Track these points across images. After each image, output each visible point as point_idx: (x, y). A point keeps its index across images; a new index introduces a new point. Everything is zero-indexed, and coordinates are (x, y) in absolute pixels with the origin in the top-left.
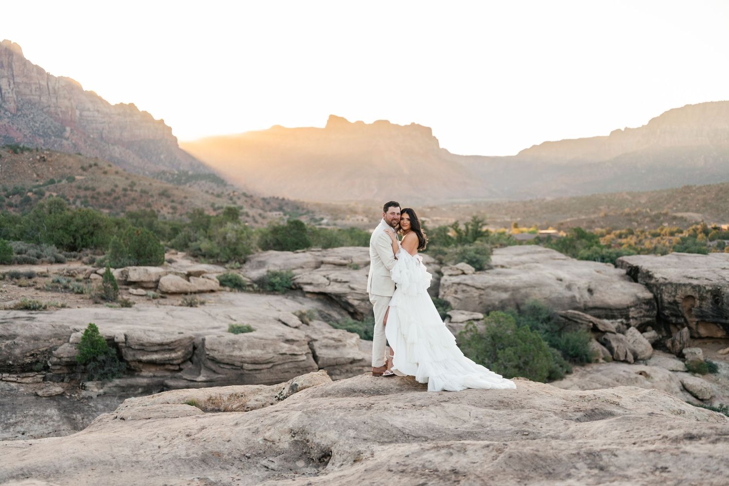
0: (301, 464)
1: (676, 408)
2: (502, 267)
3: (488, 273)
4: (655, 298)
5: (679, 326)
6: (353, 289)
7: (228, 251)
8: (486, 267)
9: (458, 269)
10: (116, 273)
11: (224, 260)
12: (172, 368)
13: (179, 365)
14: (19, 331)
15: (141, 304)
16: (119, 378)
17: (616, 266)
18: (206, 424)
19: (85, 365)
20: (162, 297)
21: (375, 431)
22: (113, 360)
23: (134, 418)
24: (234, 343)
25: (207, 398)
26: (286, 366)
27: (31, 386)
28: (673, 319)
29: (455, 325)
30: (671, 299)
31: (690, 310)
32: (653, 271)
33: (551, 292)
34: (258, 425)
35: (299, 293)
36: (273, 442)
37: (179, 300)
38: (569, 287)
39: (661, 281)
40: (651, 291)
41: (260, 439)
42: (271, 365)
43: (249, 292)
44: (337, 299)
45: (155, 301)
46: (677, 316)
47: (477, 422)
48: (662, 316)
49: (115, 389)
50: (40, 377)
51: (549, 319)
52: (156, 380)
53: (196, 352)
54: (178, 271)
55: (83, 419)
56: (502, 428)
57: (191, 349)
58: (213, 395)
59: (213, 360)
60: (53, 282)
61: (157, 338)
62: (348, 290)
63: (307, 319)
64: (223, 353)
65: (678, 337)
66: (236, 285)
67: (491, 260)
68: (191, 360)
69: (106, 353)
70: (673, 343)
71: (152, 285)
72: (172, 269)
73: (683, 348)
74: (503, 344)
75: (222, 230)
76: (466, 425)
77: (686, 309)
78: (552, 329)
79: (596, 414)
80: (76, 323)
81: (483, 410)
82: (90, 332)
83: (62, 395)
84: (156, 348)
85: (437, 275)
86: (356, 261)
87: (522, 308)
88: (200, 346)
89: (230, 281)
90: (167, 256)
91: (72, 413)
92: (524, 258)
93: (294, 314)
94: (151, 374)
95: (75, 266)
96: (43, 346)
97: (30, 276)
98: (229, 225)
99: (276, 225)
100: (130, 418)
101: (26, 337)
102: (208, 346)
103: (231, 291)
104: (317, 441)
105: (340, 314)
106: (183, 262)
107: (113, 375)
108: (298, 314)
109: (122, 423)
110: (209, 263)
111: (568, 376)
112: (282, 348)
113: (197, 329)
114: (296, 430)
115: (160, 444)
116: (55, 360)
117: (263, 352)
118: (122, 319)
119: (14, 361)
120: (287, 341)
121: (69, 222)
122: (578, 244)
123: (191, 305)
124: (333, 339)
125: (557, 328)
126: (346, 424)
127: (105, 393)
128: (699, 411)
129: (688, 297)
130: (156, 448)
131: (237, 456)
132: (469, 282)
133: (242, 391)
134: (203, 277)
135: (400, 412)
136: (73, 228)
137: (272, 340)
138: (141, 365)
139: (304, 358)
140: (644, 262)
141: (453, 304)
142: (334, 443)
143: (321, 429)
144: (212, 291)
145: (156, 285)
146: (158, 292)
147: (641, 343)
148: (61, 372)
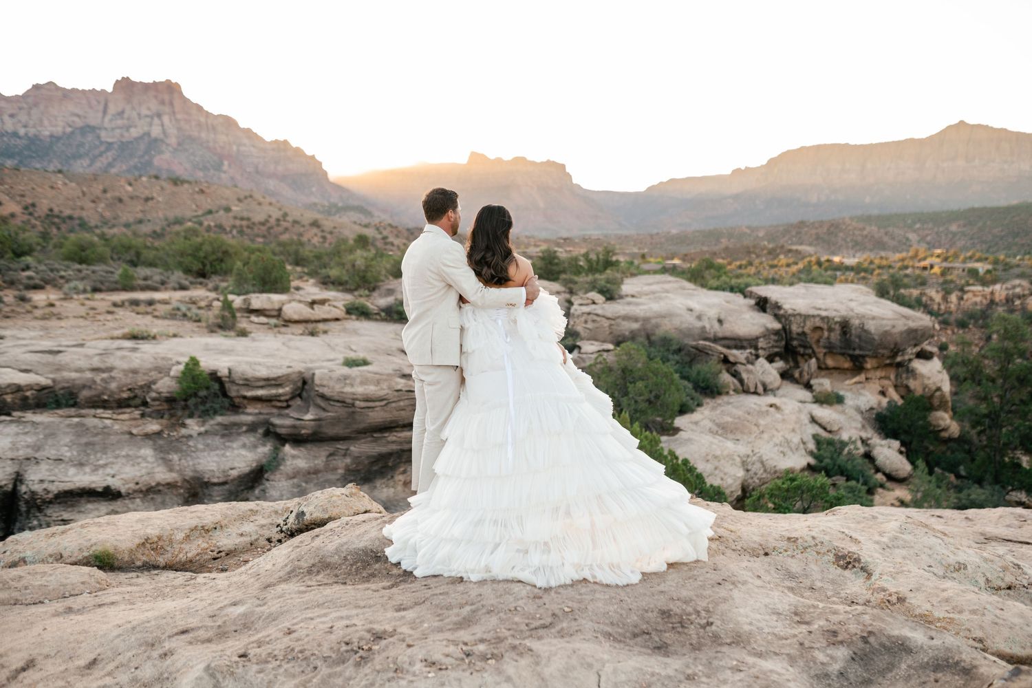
2: (633, 296)
3: (619, 303)
4: (784, 328)
5: (806, 357)
7: (357, 279)
8: (616, 297)
9: (588, 298)
10: (237, 301)
11: (353, 287)
12: (279, 404)
13: (287, 401)
14: (118, 363)
15: (259, 333)
16: (221, 415)
17: (745, 297)
19: (186, 400)
20: (284, 326)
22: (216, 395)
24: (346, 378)
26: (402, 403)
27: (127, 423)
28: (801, 350)
29: (584, 356)
30: (800, 330)
31: (818, 341)
32: (781, 302)
33: (681, 323)
38: (699, 318)
39: (790, 312)
40: (780, 322)
42: (385, 402)
43: (376, 320)
45: (276, 330)
46: (805, 347)
48: (790, 347)
49: (217, 427)
50: (137, 413)
51: (680, 350)
52: (262, 417)
53: (306, 387)
54: (302, 299)
55: (180, 460)
57: (300, 384)
59: (323, 396)
60: (173, 309)
61: (263, 372)
64: (333, 388)
65: (806, 368)
66: (363, 313)
67: (621, 289)
68: (300, 396)
69: (208, 388)
70: (801, 374)
71: (275, 313)
72: (298, 297)
73: (811, 378)
74: (633, 378)
75: (352, 257)
77: (814, 340)
78: (683, 360)
80: (179, 355)
82: (191, 366)
83: (159, 434)
84: (261, 383)
85: (567, 304)
87: (653, 338)
88: (310, 381)
89: (357, 309)
90: (294, 284)
91: (168, 453)
92: (654, 287)
94: (257, 411)
95: (199, 293)
96: (141, 380)
97: (151, 303)
98: (359, 252)
101: (124, 371)
102: (317, 381)
103: (357, 319)
106: (311, 290)
107: (215, 413)
110: (338, 291)
111: (699, 409)
112: (397, 383)
113: (312, 361)
116: (154, 395)
117: (376, 388)
118: (232, 351)
119: (109, 396)
120: (404, 376)
121: (198, 248)
122: (707, 274)
123: (313, 334)
125: (687, 359)
127: (206, 432)
129: (817, 329)
132: (600, 312)
134: (330, 305)
136: (202, 254)
137: (388, 375)
138: (245, 402)
140: (773, 292)
141: (583, 334)
144: (337, 320)
145: (278, 313)
146: (279, 320)
147: (770, 374)
148: (160, 408)
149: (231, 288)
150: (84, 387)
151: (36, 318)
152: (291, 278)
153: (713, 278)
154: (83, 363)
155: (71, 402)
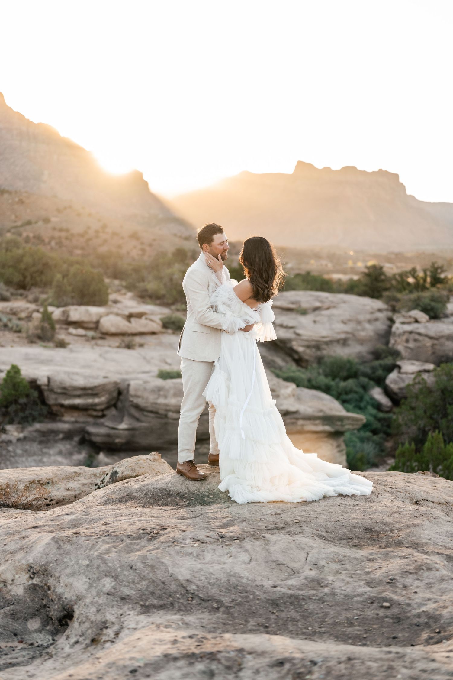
3: (444, 322)
6: (298, 335)
8: (441, 315)
9: (410, 317)
37: (116, 341)
44: (281, 345)
54: (120, 312)
62: (293, 336)
66: (179, 327)
67: (447, 308)
72: (115, 310)
85: (389, 323)
86: (304, 305)
89: (173, 323)
90: (112, 297)
105: (284, 360)
132: (422, 331)
134: (146, 319)
141: (404, 353)
149: (50, 300)
152: (109, 291)
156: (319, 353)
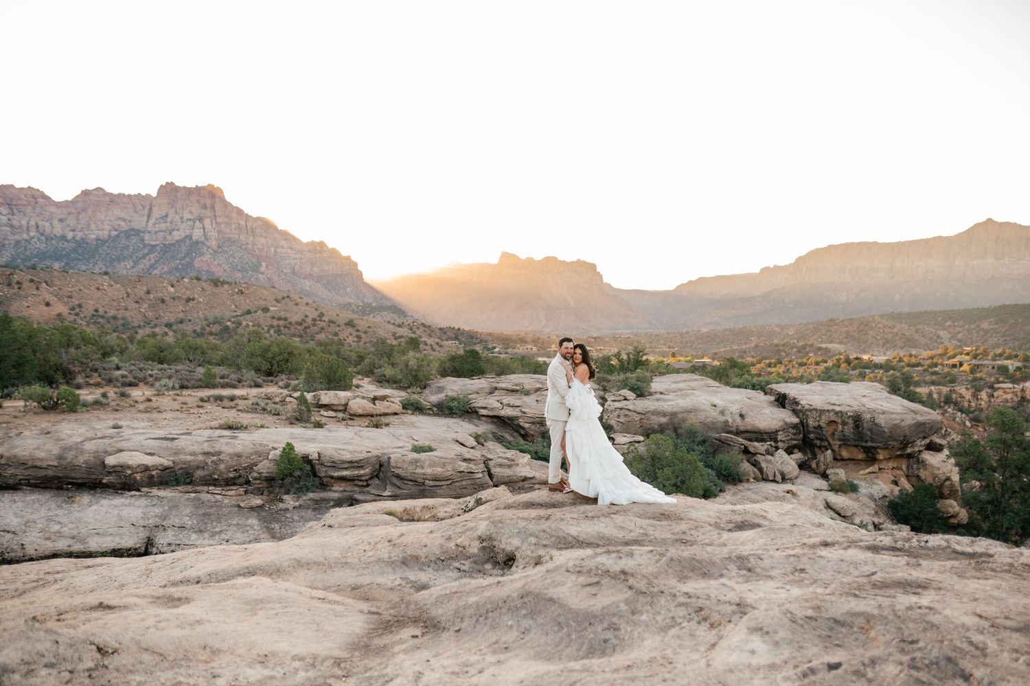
0: (488, 566)
1: (817, 521)
2: (661, 393)
3: (648, 399)
4: (801, 422)
5: (823, 449)
6: (524, 413)
7: (410, 377)
8: (646, 394)
9: (620, 395)
10: (309, 396)
11: (406, 385)
12: (360, 483)
13: (367, 481)
14: (224, 448)
15: (332, 426)
16: (313, 492)
17: (766, 394)
18: (405, 532)
19: (282, 479)
20: (351, 419)
21: (553, 538)
22: (308, 476)
23: (341, 526)
24: (417, 461)
25: (402, 510)
26: (464, 483)
27: (235, 498)
28: (818, 443)
30: (816, 424)
31: (833, 434)
32: (799, 398)
33: (706, 417)
34: (450, 533)
35: (474, 416)
36: (464, 548)
37: (366, 421)
38: (722, 413)
39: (807, 407)
40: (798, 417)
41: (452, 545)
42: (450, 482)
43: (429, 415)
44: (509, 422)
45: (344, 422)
46: (821, 440)
47: (642, 531)
48: (808, 440)
49: (309, 502)
50: (242, 490)
51: (704, 441)
52: (346, 494)
53: (382, 469)
54: (365, 395)
55: (281, 529)
56: (663, 537)
57: (377, 466)
58: (408, 507)
59: (398, 477)
60: (253, 404)
61: (347, 457)
62: (520, 414)
63: (483, 441)
64: (406, 470)
65: (822, 459)
66: (417, 409)
67: (651, 387)
68: (377, 476)
69: (301, 469)
70: (817, 464)
71: (342, 408)
72: (360, 394)
73: (827, 468)
74: (661, 465)
75: (404, 358)
76: (632, 534)
77: (829, 433)
78: (707, 451)
79: (745, 525)
80: (275, 442)
81: (647, 521)
82: (287, 450)
83: (261, 507)
84: (346, 466)
86: (527, 387)
87: (679, 431)
88: (386, 464)
89: (412, 404)
90: (355, 382)
91: (271, 523)
92: (681, 385)
93: (471, 435)
94: (341, 489)
95: (271, 390)
96: (245, 463)
97: (232, 399)
98: (411, 353)
99: (454, 354)
100: (337, 525)
101: (230, 454)
102: (393, 464)
103: (413, 414)
104: (502, 546)
105: (512, 435)
106: (369, 387)
107: (308, 490)
108: (474, 435)
109: (330, 530)
110: (392, 388)
111: (721, 494)
112: (460, 466)
113: (383, 448)
114: (484, 537)
115: (366, 548)
116: (255, 475)
117: (443, 470)
118: (315, 439)
119: (219, 476)
120: (465, 460)
121: (267, 350)
122: (731, 373)
123: (377, 426)
124: (507, 458)
125: (711, 450)
126: (528, 532)
127: (300, 506)
128: (837, 524)
129: (832, 422)
130: (362, 551)
131: (433, 559)
132: (631, 407)
133: (433, 503)
134: (387, 401)
135: (575, 522)
136: (270, 355)
137: (452, 459)
138: (333, 481)
139: (480, 475)
140: (791, 389)
141: (616, 427)
142: (517, 548)
143: (505, 536)
144: (396, 414)
145: (345, 408)
146: (347, 415)
147: (789, 464)
148: (260, 486)
149: (301, 386)
150: (198, 468)
151: (139, 411)
152: (352, 377)
153: (737, 376)
154: (196, 448)
155: (188, 480)
156: (543, 428)
